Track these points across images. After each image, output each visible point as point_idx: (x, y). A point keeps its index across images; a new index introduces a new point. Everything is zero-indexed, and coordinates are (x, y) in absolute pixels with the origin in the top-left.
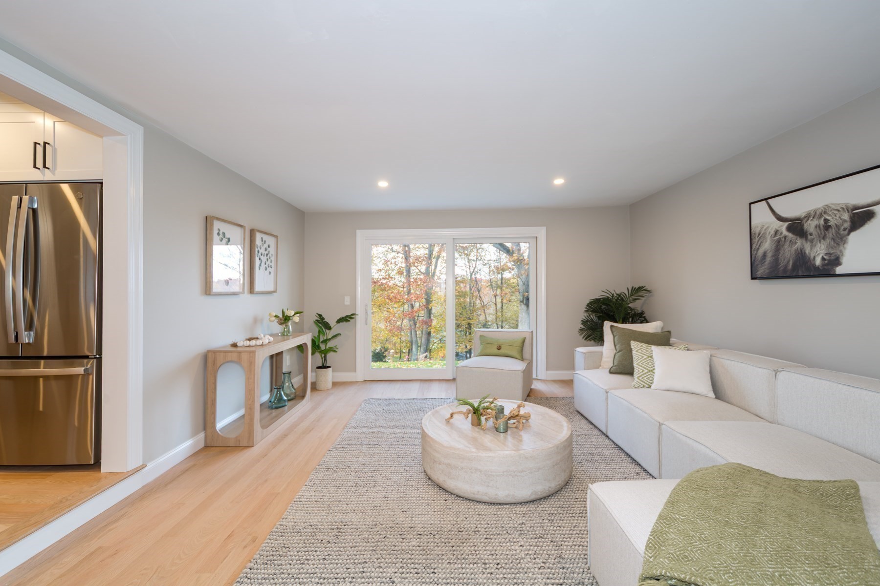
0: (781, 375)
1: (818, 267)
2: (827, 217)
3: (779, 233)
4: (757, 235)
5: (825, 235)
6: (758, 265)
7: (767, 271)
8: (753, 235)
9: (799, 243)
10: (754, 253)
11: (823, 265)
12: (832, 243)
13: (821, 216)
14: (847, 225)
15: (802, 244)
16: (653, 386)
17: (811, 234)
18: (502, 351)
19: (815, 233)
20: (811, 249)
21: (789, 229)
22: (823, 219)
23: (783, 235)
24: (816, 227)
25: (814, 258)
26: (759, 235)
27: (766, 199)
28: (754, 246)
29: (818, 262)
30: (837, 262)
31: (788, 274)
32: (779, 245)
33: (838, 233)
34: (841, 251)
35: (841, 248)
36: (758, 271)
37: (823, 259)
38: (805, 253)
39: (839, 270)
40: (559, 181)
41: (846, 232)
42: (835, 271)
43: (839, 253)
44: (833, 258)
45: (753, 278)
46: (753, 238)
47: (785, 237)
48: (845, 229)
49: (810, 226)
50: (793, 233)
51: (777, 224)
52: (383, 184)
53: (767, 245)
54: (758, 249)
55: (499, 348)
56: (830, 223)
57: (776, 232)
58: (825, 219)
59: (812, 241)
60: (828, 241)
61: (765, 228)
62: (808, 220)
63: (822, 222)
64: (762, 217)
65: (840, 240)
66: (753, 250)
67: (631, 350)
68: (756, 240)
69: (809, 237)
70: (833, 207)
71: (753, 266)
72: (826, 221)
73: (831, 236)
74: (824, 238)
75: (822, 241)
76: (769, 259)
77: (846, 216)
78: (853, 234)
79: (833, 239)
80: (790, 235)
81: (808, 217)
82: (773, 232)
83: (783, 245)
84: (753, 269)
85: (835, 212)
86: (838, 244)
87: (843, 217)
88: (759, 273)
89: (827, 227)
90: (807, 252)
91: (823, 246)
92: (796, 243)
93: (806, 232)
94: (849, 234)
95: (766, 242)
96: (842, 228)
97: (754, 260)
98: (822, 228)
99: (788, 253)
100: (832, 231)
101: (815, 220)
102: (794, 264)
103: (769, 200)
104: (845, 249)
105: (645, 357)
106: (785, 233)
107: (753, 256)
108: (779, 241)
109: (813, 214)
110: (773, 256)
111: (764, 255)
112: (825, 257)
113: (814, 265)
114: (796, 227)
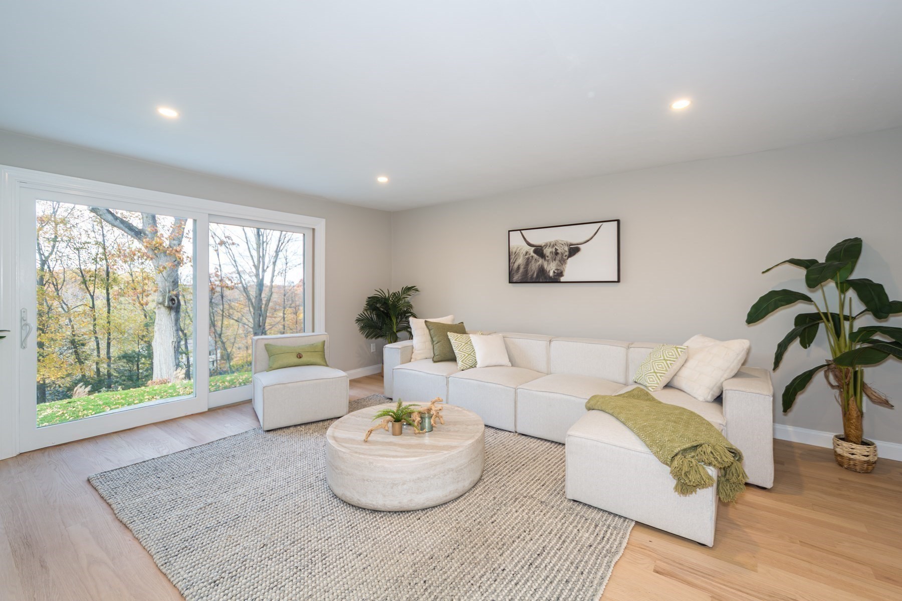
0: (553, 343)
1: (551, 277)
2: (557, 248)
3: (528, 254)
4: (514, 253)
5: (556, 258)
6: (514, 273)
7: (520, 278)
8: (510, 252)
9: (541, 261)
10: (511, 265)
11: (554, 276)
12: (559, 263)
13: (553, 246)
14: (567, 253)
15: (542, 262)
16: (477, 366)
17: (548, 257)
18: (304, 359)
19: (550, 256)
20: (548, 265)
21: (535, 252)
22: (554, 248)
23: (531, 255)
24: (551, 253)
25: (549, 271)
26: (515, 253)
27: (520, 230)
28: (511, 261)
29: (551, 274)
30: (561, 274)
31: (534, 280)
32: (528, 262)
33: (562, 257)
34: (563, 268)
35: (564, 266)
36: (514, 278)
37: (554, 272)
38: (544, 268)
39: (562, 279)
40: (383, 180)
41: (566, 258)
42: (560, 280)
43: (562, 269)
44: (559, 272)
45: (510, 282)
46: (511, 256)
47: (532, 257)
48: (566, 256)
49: (547, 251)
50: (537, 255)
51: (527, 248)
52: (168, 112)
53: (520, 261)
54: (514, 263)
55: (300, 356)
56: (558, 251)
57: (527, 253)
58: (556, 249)
59: (548, 261)
60: (557, 262)
61: (519, 249)
62: (546, 248)
63: (554, 250)
64: (517, 241)
65: (563, 262)
66: (511, 263)
67: (449, 340)
68: (513, 257)
69: (547, 258)
70: (560, 242)
71: (511, 275)
72: (556, 250)
73: (558, 259)
74: (555, 260)
75: (554, 262)
76: (521, 270)
77: (566, 249)
78: (569, 259)
79: (560, 261)
80: (535, 256)
81: (546, 246)
82: (524, 253)
83: (531, 262)
84: (511, 276)
85: (561, 245)
86: (562, 264)
87: (565, 249)
88: (514, 279)
89: (557, 254)
90: (545, 267)
91: (554, 265)
92: (539, 261)
93: (545, 255)
94: (568, 259)
95: (520, 258)
96: (564, 255)
97: (512, 270)
98: (554, 254)
99: (534, 267)
100: (559, 256)
101: (550, 248)
102: (537, 275)
103: (522, 231)
104: (565, 267)
105: (464, 344)
106: (532, 254)
107: (511, 268)
108: (528, 259)
109: (549, 245)
110: (524, 268)
111: (519, 268)
112: (556, 271)
113: (549, 276)
114: (539, 251)
